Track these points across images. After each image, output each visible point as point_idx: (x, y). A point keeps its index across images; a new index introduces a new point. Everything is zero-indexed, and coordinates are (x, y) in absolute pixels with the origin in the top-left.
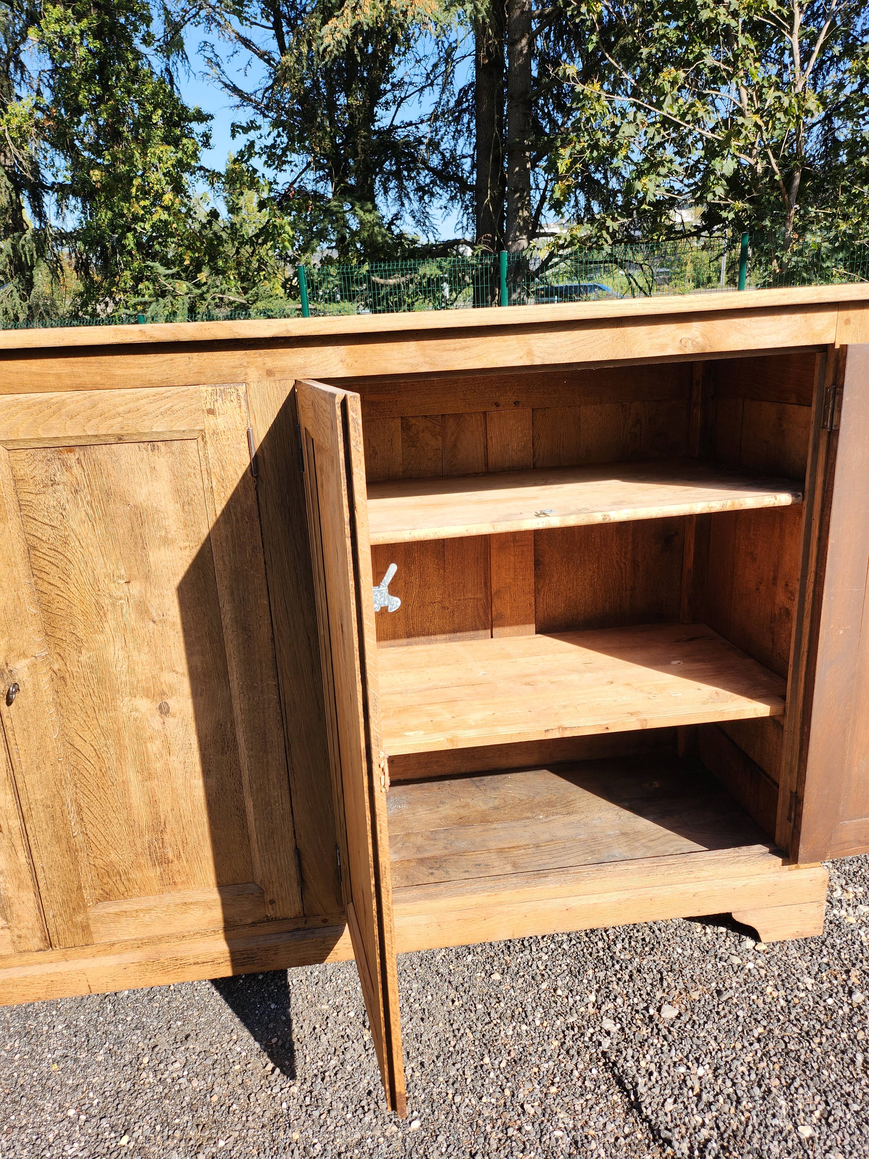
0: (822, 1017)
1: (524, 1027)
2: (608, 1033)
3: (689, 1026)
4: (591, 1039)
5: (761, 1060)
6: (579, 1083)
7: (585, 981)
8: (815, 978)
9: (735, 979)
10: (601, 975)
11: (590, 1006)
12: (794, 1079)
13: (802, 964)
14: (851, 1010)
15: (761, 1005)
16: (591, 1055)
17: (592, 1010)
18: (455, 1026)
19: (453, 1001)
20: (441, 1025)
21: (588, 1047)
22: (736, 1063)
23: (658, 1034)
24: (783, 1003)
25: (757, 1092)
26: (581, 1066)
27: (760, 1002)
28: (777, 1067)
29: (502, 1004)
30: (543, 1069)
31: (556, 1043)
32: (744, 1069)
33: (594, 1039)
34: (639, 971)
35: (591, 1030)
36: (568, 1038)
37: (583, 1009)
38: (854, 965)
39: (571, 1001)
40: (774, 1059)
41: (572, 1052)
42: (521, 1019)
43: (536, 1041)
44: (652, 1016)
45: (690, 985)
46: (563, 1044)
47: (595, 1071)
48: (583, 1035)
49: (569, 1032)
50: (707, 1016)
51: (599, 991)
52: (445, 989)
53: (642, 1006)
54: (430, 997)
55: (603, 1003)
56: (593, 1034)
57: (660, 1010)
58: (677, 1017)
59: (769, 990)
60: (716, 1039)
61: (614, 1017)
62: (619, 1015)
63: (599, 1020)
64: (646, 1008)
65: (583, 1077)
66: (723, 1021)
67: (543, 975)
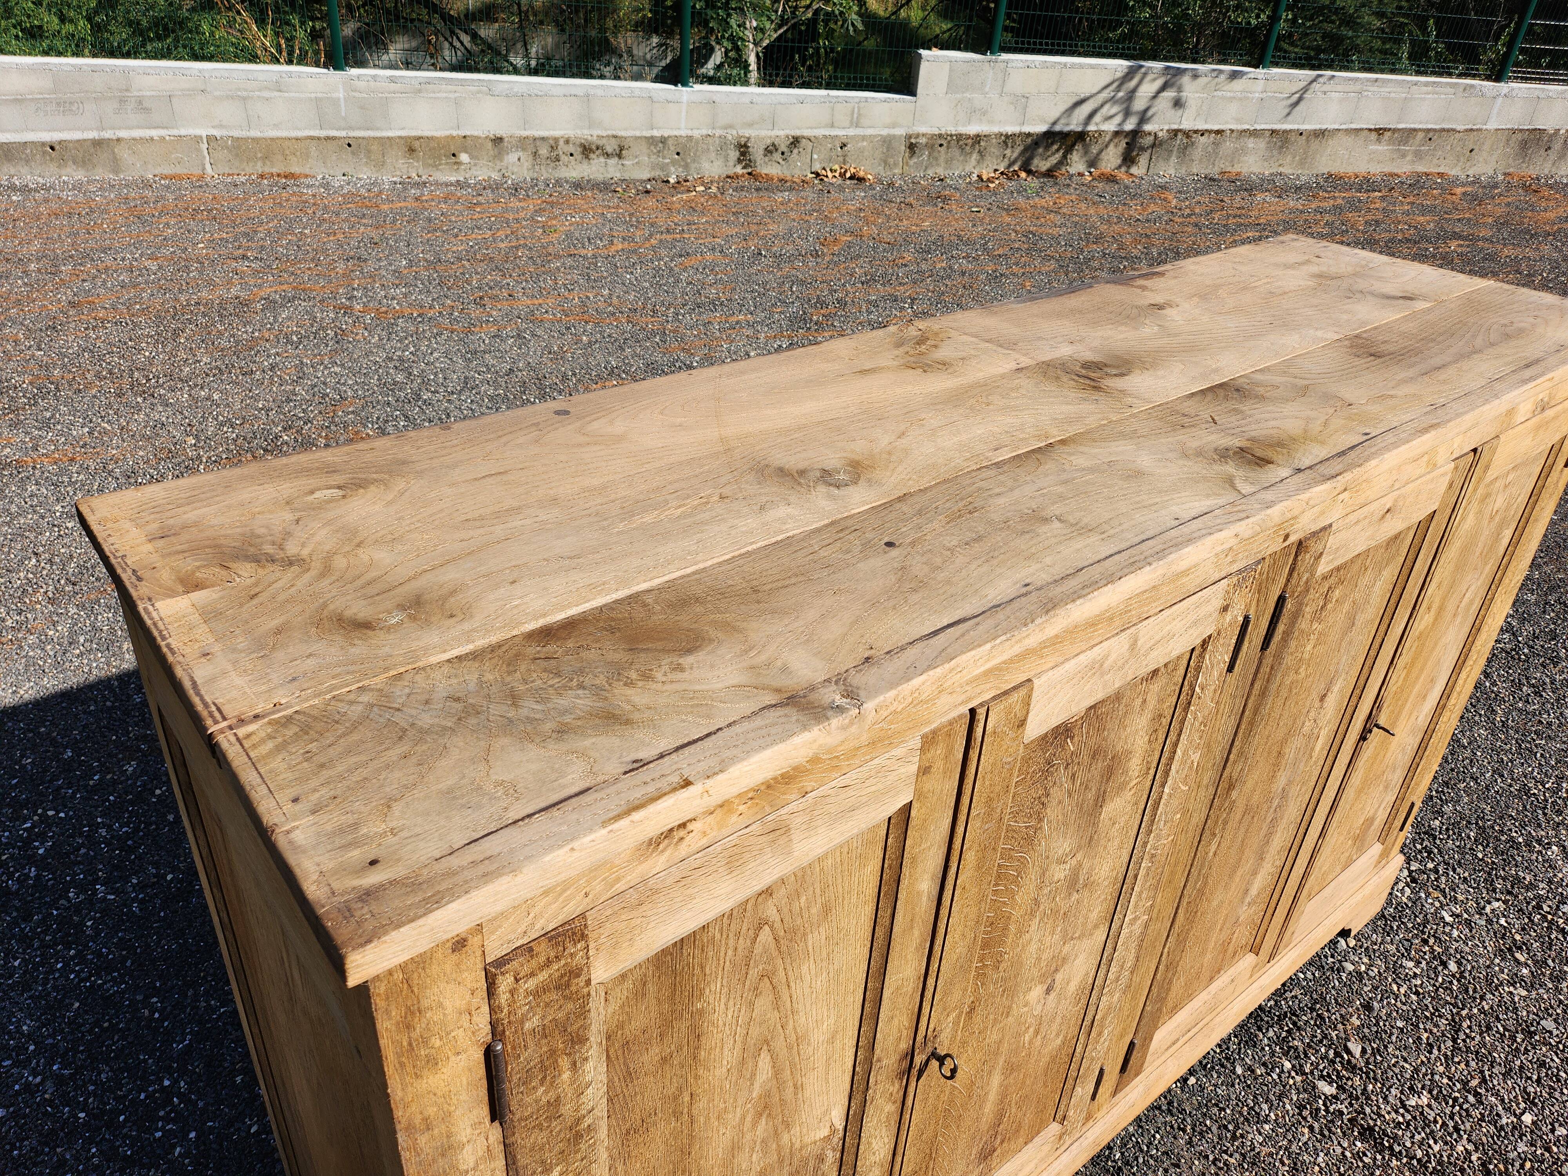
0: (1448, 998)
1: (1267, 1127)
2: (1335, 1097)
3: (1378, 1057)
4: (1327, 1110)
5: (1448, 1064)
6: (1360, 1164)
7: (1267, 1048)
8: (1411, 959)
9: (1366, 989)
10: (1271, 1034)
11: (1293, 1073)
12: (1482, 1072)
13: (1392, 948)
14: (1459, 981)
15: (1404, 1008)
16: (1341, 1128)
17: (1299, 1079)
18: (1211, 1158)
19: (1184, 1131)
20: (1196, 1162)
21: (1332, 1121)
22: (1437, 1077)
23: (1368, 1077)
24: (1414, 997)
25: (1471, 1099)
26: (1346, 1145)
27: (1399, 1004)
28: (1463, 1065)
29: (1228, 1111)
30: (1323, 1165)
31: (1306, 1130)
32: (1445, 1081)
33: (1331, 1109)
34: (1294, 1014)
35: (1321, 1102)
36: (1309, 1119)
37: (1291, 1082)
38: (1423, 933)
39: (1275, 1077)
40: (1456, 1060)
41: (1326, 1133)
42: (1256, 1119)
43: (1290, 1137)
44: (1349, 1061)
45: (1343, 1011)
46: (1311, 1128)
47: (1358, 1144)
48: (1318, 1110)
49: (1305, 1113)
50: (1381, 1039)
51: (1286, 1054)
52: (1161, 1119)
53: (1331, 1053)
54: (1158, 1136)
55: (1301, 1066)
56: (1325, 1104)
57: (1348, 1052)
58: (1364, 1051)
59: (1395, 987)
60: (1405, 1060)
61: (1322, 1077)
62: (1325, 1073)
63: (1314, 1087)
64: (1337, 1055)
65: (1358, 1156)
66: (1394, 1038)
67: (1227, 1059)
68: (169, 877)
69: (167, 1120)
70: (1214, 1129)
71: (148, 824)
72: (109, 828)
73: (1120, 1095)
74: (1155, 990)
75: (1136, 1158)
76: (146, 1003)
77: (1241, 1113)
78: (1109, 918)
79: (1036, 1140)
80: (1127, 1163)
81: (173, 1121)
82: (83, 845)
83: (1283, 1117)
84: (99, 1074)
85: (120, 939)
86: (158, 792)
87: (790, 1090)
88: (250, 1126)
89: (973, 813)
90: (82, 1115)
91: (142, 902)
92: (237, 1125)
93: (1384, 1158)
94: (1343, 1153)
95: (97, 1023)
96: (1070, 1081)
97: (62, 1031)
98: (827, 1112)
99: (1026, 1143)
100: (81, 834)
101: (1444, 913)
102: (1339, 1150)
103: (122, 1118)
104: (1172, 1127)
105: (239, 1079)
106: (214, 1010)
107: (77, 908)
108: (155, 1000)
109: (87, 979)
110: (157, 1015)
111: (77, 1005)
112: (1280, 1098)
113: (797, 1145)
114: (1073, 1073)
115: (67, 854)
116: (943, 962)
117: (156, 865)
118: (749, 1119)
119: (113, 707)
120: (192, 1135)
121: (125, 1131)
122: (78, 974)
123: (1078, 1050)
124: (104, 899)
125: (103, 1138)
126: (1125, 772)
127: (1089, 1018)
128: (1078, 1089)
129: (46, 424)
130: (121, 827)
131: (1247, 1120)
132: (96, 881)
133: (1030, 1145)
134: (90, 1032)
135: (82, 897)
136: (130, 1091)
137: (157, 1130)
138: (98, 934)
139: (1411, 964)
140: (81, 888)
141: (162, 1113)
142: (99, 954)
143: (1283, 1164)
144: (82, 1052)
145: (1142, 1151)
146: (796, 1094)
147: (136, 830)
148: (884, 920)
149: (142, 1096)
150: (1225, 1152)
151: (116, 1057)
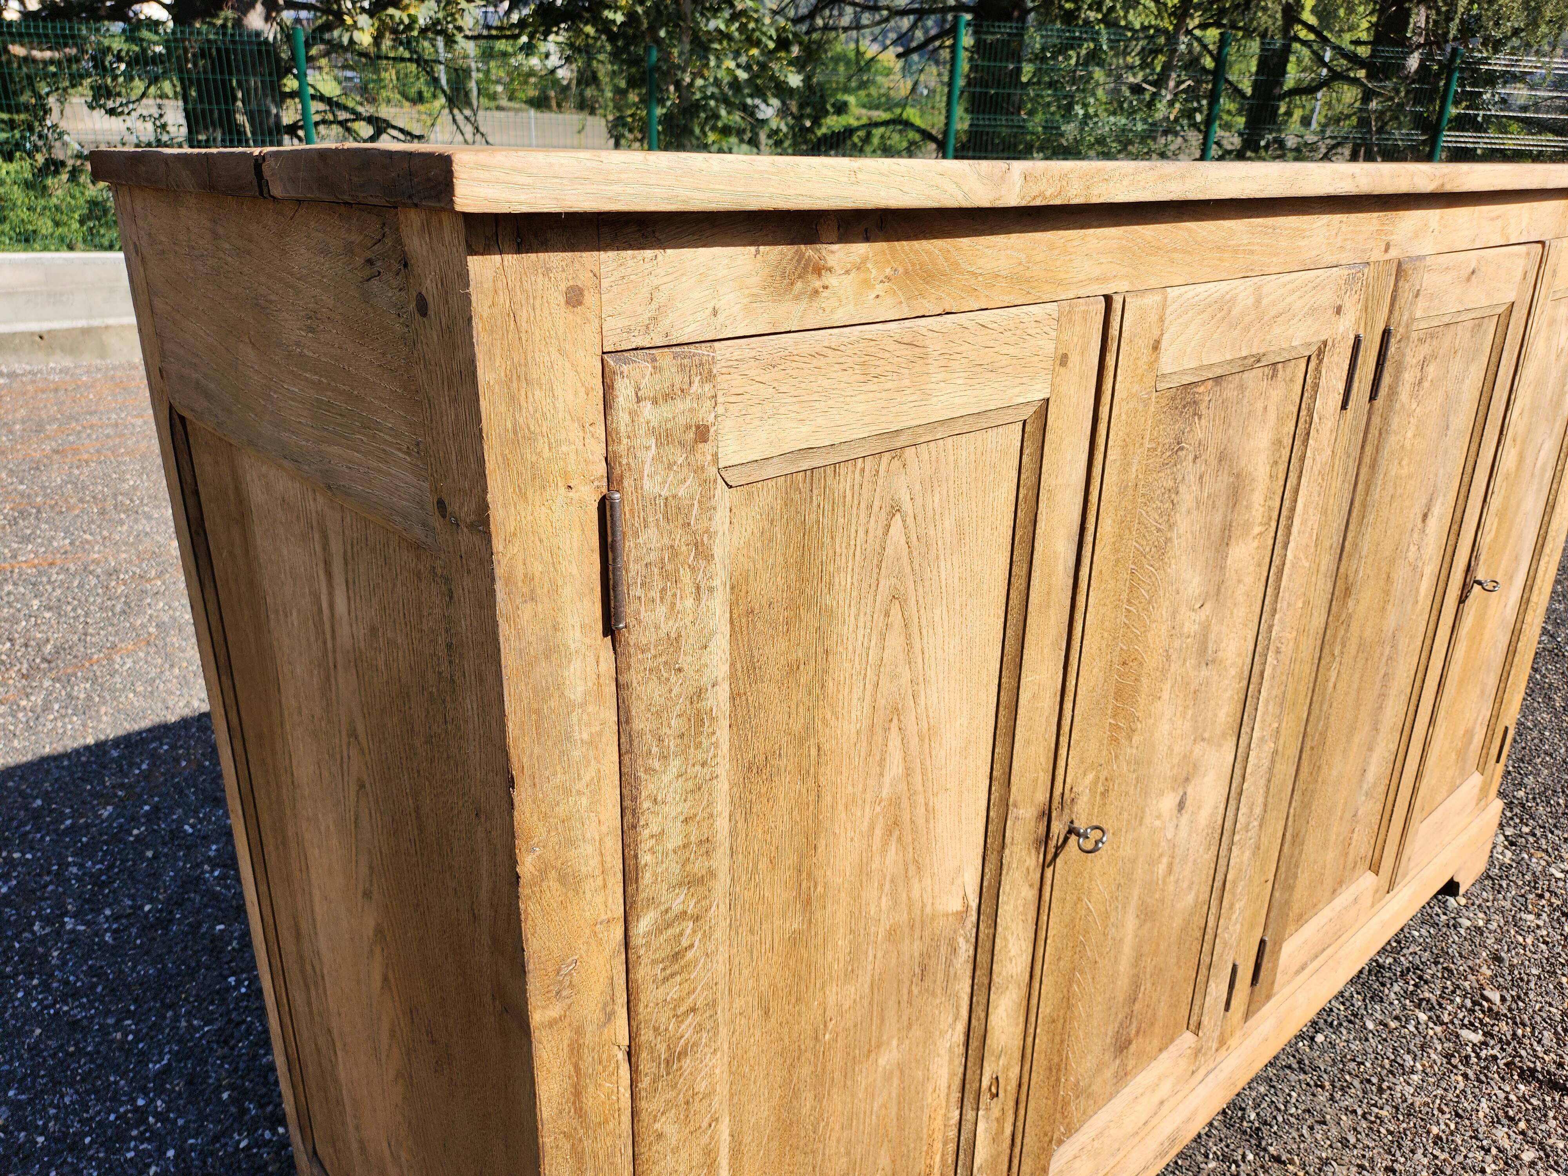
1: (1415, 1077)
2: (1485, 1043)
3: (1521, 1004)
4: (1478, 1056)
7: (1396, 1002)
8: (1530, 913)
9: (1489, 942)
10: (1396, 988)
11: (1431, 1025)
13: (1507, 905)
15: (1536, 957)
16: (1498, 1073)
17: (1438, 1029)
18: (1360, 1112)
19: (1322, 1087)
20: (1344, 1118)
21: (1487, 1067)
23: (1515, 1023)
24: (1544, 947)
26: (1508, 1089)
27: (1529, 954)
29: (1368, 1064)
31: (1460, 1078)
33: (1483, 1055)
34: (1417, 969)
35: (1469, 1049)
36: (1461, 1067)
37: (1431, 1032)
38: (1536, 888)
39: (1412, 1029)
41: (1483, 1078)
42: (1401, 1071)
43: (1444, 1085)
44: (1490, 1009)
45: (1470, 963)
46: (1465, 1076)
47: (1522, 1087)
48: (1467, 1057)
49: (1455, 1061)
50: (1518, 986)
51: (1419, 1006)
52: (1293, 1077)
53: (1468, 1003)
54: (1294, 1094)
55: (1438, 1017)
56: (1474, 1051)
57: (1487, 1000)
58: (1503, 999)
59: (1521, 939)
60: (1551, 1005)
61: (1463, 1026)
62: (1466, 1022)
63: (1458, 1036)
64: (1475, 1003)
65: (1523, 1099)
66: (1532, 985)
67: (1355, 1015)
68: (147, 908)
69: (141, 1139)
70: (1356, 1083)
71: (123, 861)
72: (81, 866)
73: (1252, 1022)
74: (1283, 869)
75: (1275, 1118)
76: (117, 1025)
77: (1383, 1067)
78: (1236, 730)
79: (1171, 1048)
80: (1265, 1123)
81: (149, 1140)
82: (51, 882)
83: (1431, 1067)
84: (62, 1097)
85: (90, 967)
86: (135, 832)
87: (921, 811)
88: (239, 1142)
89: (1110, 458)
90: (41, 1139)
91: (116, 931)
92: (223, 1141)
93: (1553, 1099)
94: (1507, 1098)
95: (61, 1047)
96: (1203, 970)
97: (20, 1058)
98: (959, 870)
99: (1161, 1050)
100: (49, 873)
101: (1553, 870)
102: (1501, 1095)
103: (87, 1140)
104: (1308, 1084)
105: (225, 1096)
106: (198, 1029)
107: (43, 941)
108: (129, 1022)
109: (53, 1006)
110: (130, 1037)
111: (38, 1031)
112: (1422, 1048)
113: (928, 910)
114: (1205, 959)
115: (33, 891)
116: (1081, 679)
117: (132, 897)
118: (878, 832)
119: (88, 762)
120: (171, 1153)
121: (91, 1152)
122: (40, 1002)
123: (1210, 924)
124: (73, 931)
125: (65, 1161)
126: (1248, 507)
127: (1220, 877)
128: (1212, 985)
129: (26, 539)
130: (94, 864)
131: (1391, 1072)
132: (65, 913)
133: (1164, 1055)
134: (54, 1056)
135: (48, 930)
136: (98, 1113)
137: (129, 1150)
138: (65, 963)
139: (1531, 917)
140: (47, 921)
141: (134, 1133)
142: (67, 983)
143: (1443, 1112)
144: (43, 1077)
145: (1279, 1110)
146: (927, 821)
147: (111, 866)
148: (1019, 583)
149: (112, 1117)
150: (1375, 1105)
151: (83, 1080)
